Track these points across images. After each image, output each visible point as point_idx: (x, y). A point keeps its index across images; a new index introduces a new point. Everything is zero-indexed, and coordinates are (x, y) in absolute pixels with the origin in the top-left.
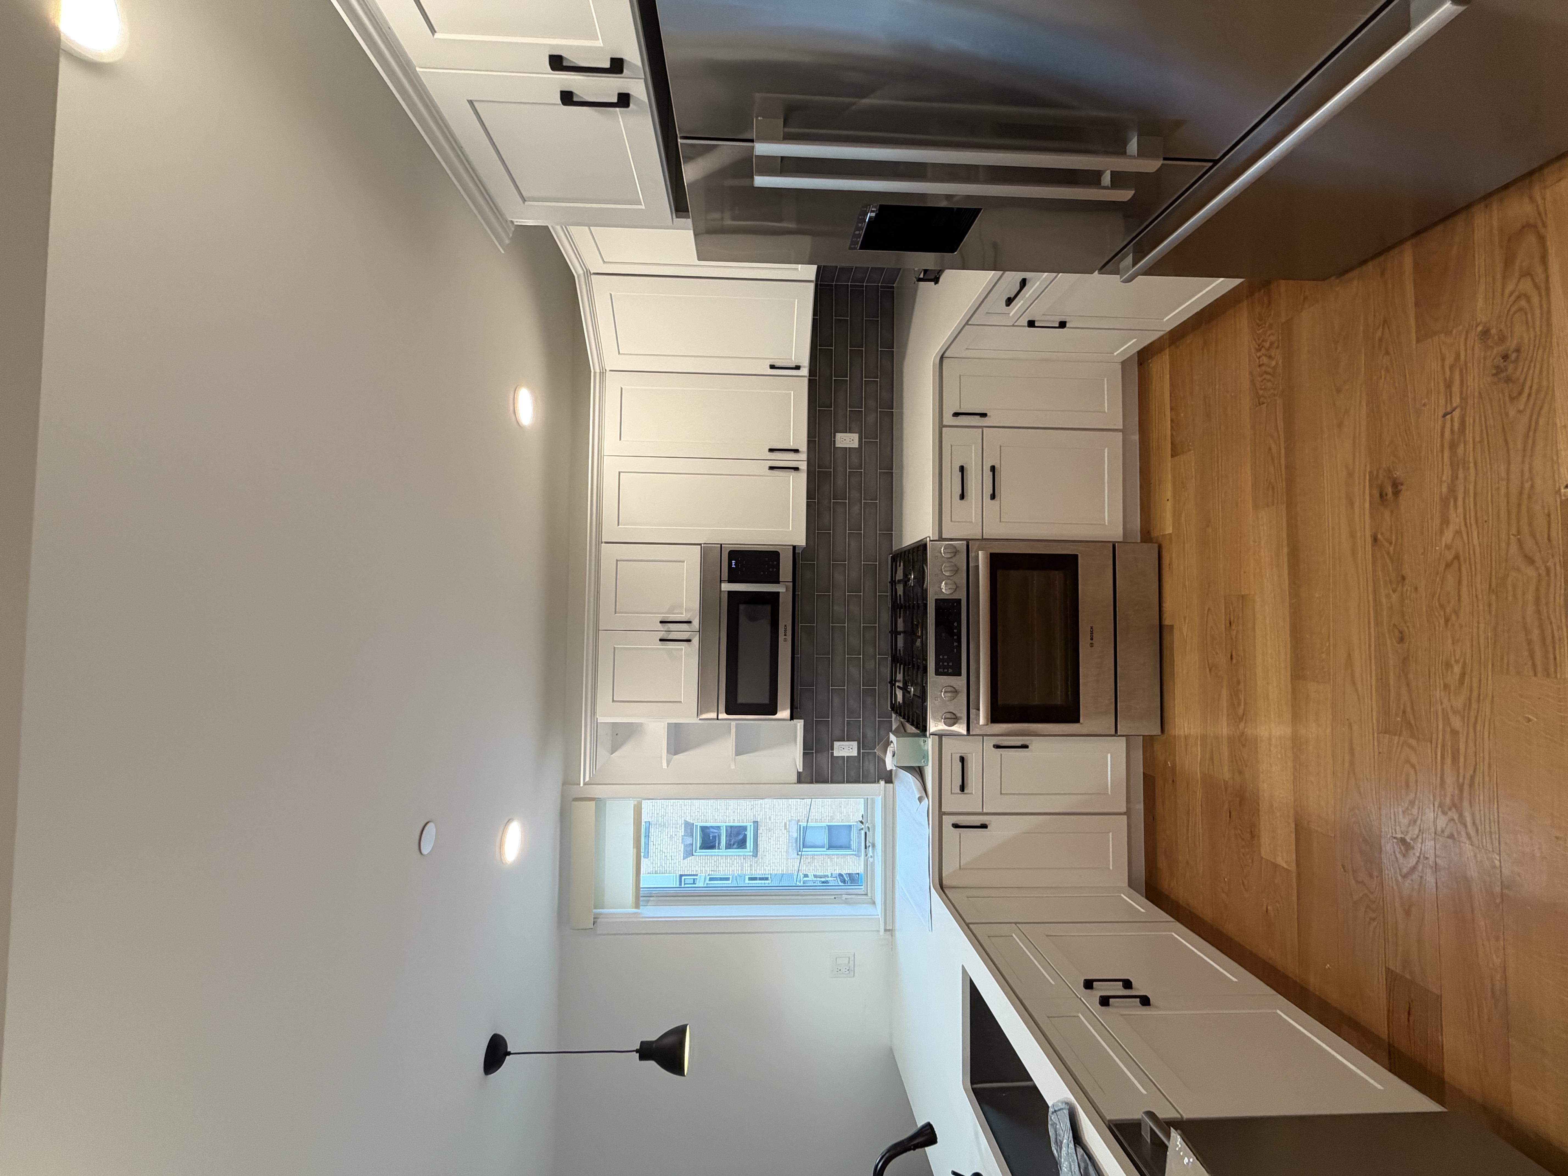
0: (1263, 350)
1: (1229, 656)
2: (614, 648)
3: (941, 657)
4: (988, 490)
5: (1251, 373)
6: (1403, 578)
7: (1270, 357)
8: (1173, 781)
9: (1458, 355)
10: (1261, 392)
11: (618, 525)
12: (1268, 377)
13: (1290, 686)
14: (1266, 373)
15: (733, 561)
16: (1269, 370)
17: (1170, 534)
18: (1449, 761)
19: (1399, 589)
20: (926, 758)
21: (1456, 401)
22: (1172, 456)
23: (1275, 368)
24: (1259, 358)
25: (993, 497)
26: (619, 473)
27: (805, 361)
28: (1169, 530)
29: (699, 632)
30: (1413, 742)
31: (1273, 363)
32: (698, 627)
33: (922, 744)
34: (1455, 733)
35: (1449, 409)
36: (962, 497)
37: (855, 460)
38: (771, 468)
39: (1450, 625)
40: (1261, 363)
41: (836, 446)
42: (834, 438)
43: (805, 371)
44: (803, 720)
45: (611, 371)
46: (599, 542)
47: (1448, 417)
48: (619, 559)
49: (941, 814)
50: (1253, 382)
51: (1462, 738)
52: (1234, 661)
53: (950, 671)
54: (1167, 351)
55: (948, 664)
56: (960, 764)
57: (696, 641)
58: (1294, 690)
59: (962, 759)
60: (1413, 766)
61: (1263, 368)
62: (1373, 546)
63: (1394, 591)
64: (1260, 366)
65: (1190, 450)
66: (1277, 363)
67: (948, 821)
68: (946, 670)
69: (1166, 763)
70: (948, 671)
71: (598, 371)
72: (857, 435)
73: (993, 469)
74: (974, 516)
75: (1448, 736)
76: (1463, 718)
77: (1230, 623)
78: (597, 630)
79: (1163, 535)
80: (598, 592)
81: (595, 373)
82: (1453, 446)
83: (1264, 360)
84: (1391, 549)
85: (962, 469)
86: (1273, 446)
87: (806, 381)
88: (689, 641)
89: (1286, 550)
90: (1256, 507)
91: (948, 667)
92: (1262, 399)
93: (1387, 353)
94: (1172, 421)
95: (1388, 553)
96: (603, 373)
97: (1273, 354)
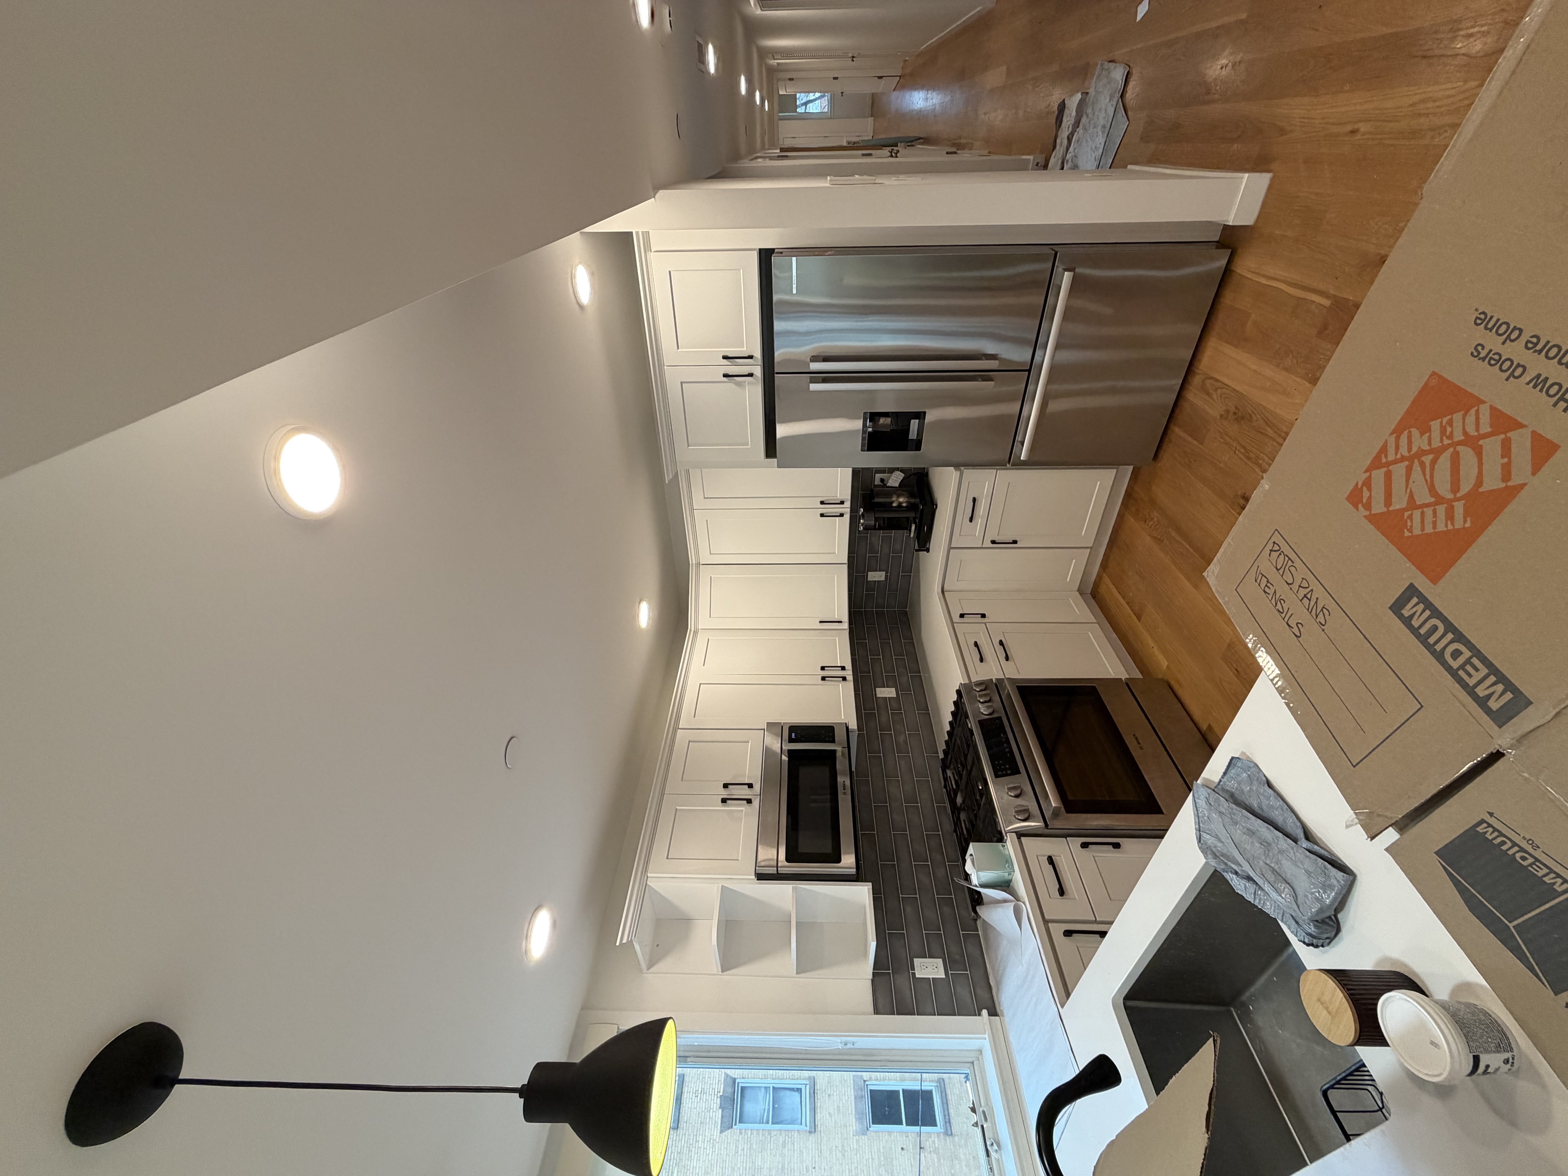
0: (1147, 520)
2: (677, 809)
3: (996, 763)
4: (1002, 656)
5: (1149, 535)
7: (1152, 519)
9: (1220, 432)
10: (1159, 537)
11: (694, 717)
12: (1157, 527)
14: (1156, 526)
15: (793, 732)
17: (1168, 667)
21: (1235, 444)
22: (1139, 621)
23: (1157, 521)
24: (1148, 525)
25: (1007, 659)
27: (845, 618)
28: (1164, 663)
29: (760, 795)
31: (1156, 519)
32: (759, 791)
33: (1002, 848)
35: (1234, 450)
36: (982, 660)
37: (895, 705)
38: (823, 678)
41: (878, 696)
42: (875, 691)
43: (846, 626)
44: (871, 883)
45: (702, 630)
46: (676, 728)
47: (1237, 451)
48: (691, 739)
49: (1046, 922)
50: (1153, 537)
53: (1009, 772)
54: (1105, 575)
55: (1005, 766)
56: (1051, 868)
57: (756, 803)
59: (1052, 862)
64: (1151, 527)
65: (1146, 606)
68: (1004, 772)
70: (1007, 772)
71: (693, 629)
72: (894, 689)
73: (1001, 643)
74: (995, 669)
77: (1236, 670)
78: (662, 794)
80: (669, 765)
81: (691, 630)
82: (1249, 458)
83: (1151, 523)
85: (976, 644)
86: (1181, 550)
87: (847, 633)
88: (750, 800)
91: (1006, 769)
92: (1162, 539)
93: (1195, 461)
94: (1128, 604)
96: (696, 632)
97: (1152, 516)
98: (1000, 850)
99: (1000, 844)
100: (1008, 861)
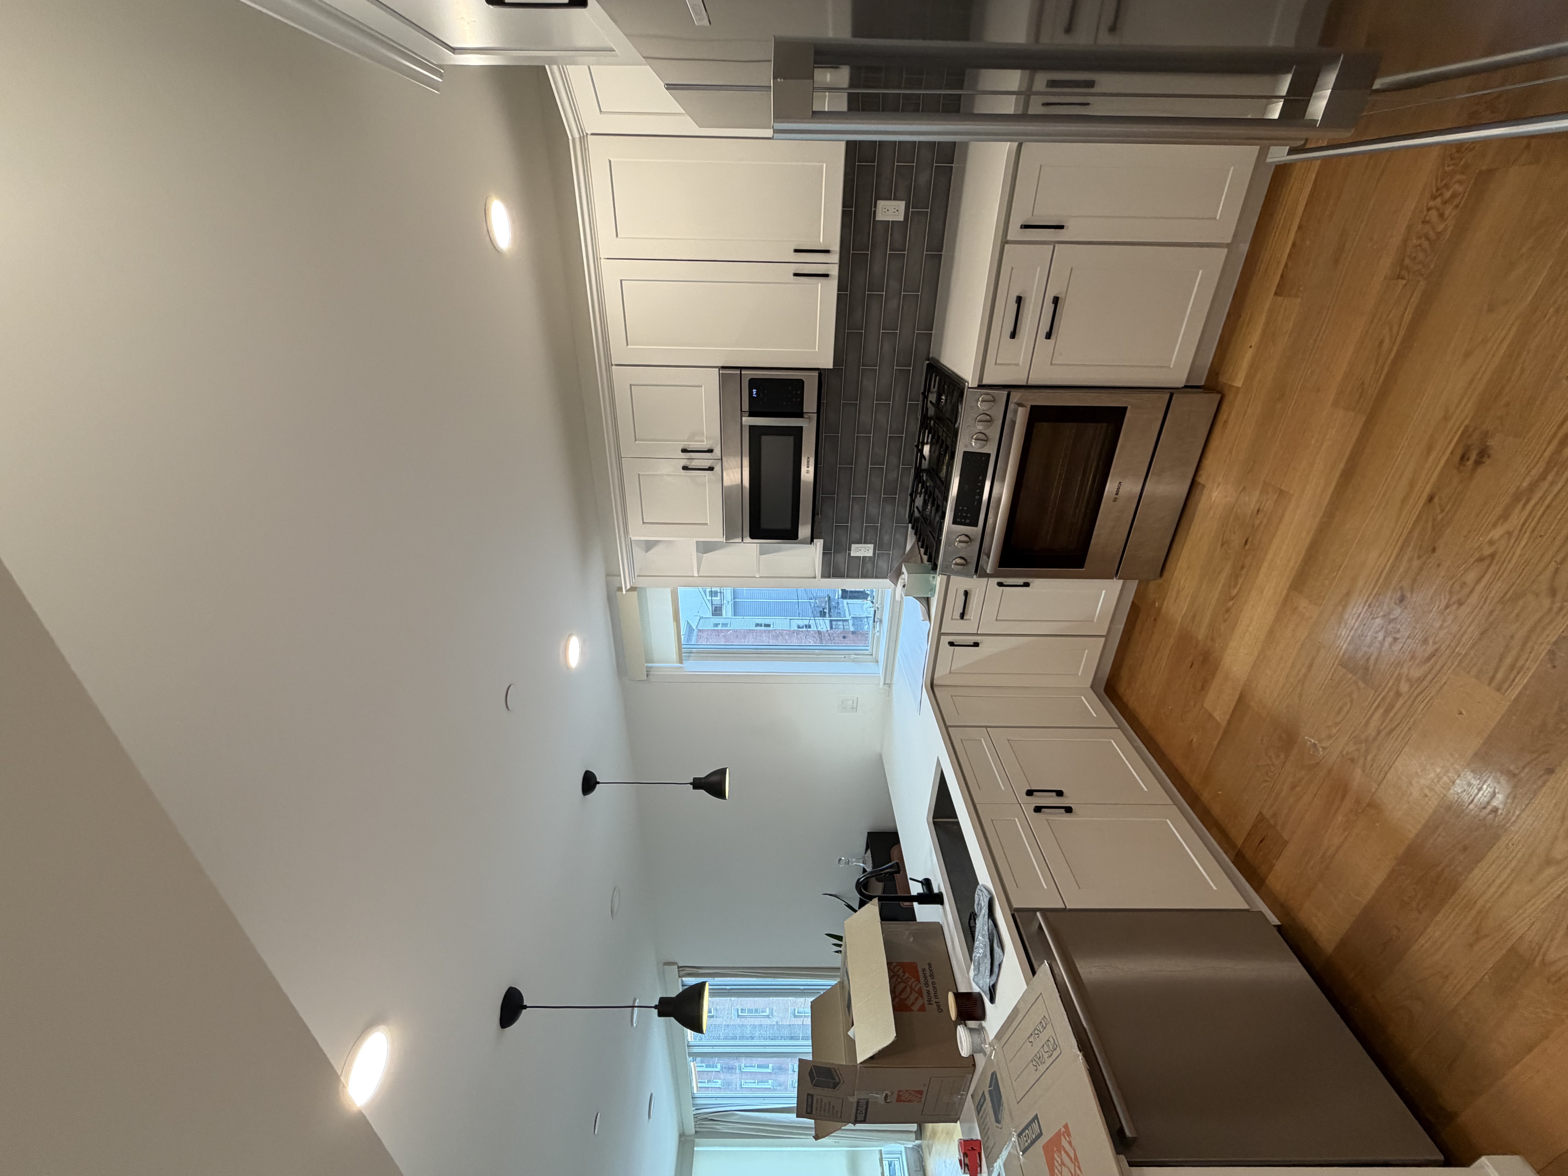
0: (1439, 201)
1: (1245, 540)
2: (639, 474)
4: (1045, 328)
5: (1410, 227)
6: (1434, 550)
7: (1441, 216)
8: (1155, 619)
10: (1407, 261)
11: (627, 345)
12: (1426, 244)
13: (1285, 592)
14: (1427, 237)
15: (754, 390)
16: (1432, 235)
17: (1238, 388)
18: (1381, 711)
19: (1424, 558)
20: (933, 591)
22: (1276, 294)
23: (1439, 235)
24: (1429, 209)
25: (1049, 336)
26: (621, 281)
28: (1239, 383)
29: (721, 459)
30: (1361, 685)
31: (1441, 227)
32: (720, 455)
33: (931, 579)
34: (1398, 694)
36: (1013, 335)
37: (899, 241)
38: (796, 275)
39: (1448, 611)
40: (1427, 219)
41: (877, 219)
42: (875, 207)
44: (822, 540)
45: (592, 134)
46: (609, 364)
48: (632, 382)
49: (940, 634)
50: (1405, 241)
51: (1401, 701)
52: (1247, 547)
53: (968, 521)
55: (967, 515)
56: (964, 598)
57: (718, 468)
58: (1287, 595)
59: (966, 593)
60: (1352, 702)
61: (1427, 227)
62: (1424, 505)
63: (1419, 557)
64: (1424, 222)
65: (1297, 296)
66: (1445, 229)
67: (945, 640)
68: (963, 520)
69: (1154, 603)
71: (577, 136)
72: (904, 203)
73: (1056, 300)
74: (1023, 358)
75: (1392, 694)
76: (1411, 687)
77: (1258, 511)
78: (619, 458)
79: (1230, 385)
80: (615, 418)
81: (574, 139)
83: (1433, 216)
84: (1440, 517)
85: (1019, 300)
88: (711, 469)
89: (1342, 466)
90: (1336, 404)
91: (966, 518)
92: (1404, 272)
95: (1434, 520)
96: (583, 138)
98: (929, 581)
99: (932, 575)
100: (933, 589)
